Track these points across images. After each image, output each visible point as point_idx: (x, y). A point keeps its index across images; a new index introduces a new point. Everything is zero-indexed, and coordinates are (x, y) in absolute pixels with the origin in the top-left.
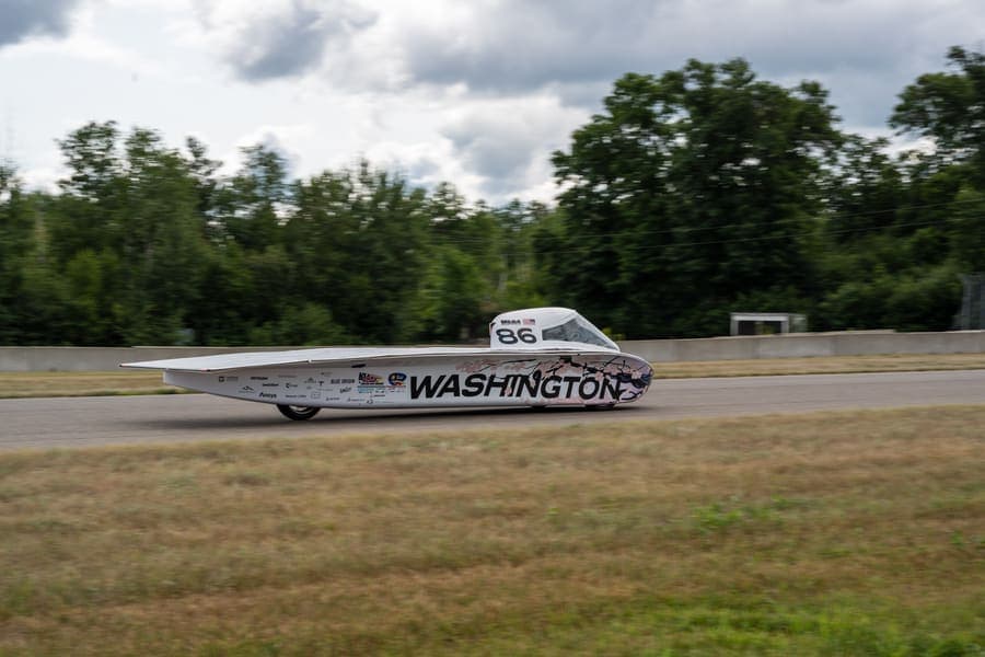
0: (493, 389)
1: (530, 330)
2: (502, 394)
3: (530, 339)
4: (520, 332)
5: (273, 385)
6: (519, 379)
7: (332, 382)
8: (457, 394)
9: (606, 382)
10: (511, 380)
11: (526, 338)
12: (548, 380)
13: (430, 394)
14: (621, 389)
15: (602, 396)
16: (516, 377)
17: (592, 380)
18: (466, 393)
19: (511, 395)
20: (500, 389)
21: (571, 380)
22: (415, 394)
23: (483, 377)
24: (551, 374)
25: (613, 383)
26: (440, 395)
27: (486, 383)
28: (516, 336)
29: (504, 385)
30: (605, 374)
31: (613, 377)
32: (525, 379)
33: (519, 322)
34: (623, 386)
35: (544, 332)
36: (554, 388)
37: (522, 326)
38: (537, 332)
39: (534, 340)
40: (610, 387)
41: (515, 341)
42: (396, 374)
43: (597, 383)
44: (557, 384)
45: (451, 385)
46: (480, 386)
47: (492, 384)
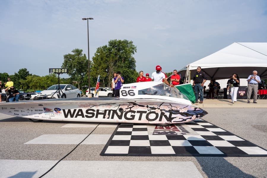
0: (99, 115)
1: (133, 91)
2: (104, 117)
3: (132, 94)
4: (129, 91)
5: (17, 111)
6: (112, 112)
7: (35, 110)
8: (83, 117)
9: (162, 114)
10: (108, 112)
11: (131, 94)
12: (127, 112)
13: (72, 116)
14: (172, 117)
15: (160, 120)
16: (110, 111)
17: (154, 112)
18: (87, 116)
19: (108, 118)
20: (102, 116)
21: (141, 113)
22: (66, 116)
23: (94, 110)
24: (129, 109)
25: (168, 114)
26: (76, 117)
27: (95, 113)
28: (127, 93)
29: (104, 114)
30: (161, 110)
31: (167, 111)
32: (115, 112)
33: (130, 87)
34: (173, 116)
35: (139, 91)
36: (131, 116)
37: (130, 89)
38: (136, 91)
39: (134, 94)
40: (166, 116)
41: (127, 95)
42: (57, 108)
43: (157, 114)
44: (133, 114)
45: (80, 113)
46: (93, 114)
47: (98, 113)
